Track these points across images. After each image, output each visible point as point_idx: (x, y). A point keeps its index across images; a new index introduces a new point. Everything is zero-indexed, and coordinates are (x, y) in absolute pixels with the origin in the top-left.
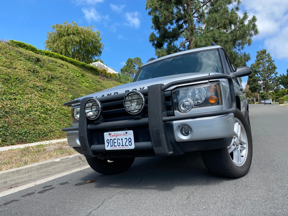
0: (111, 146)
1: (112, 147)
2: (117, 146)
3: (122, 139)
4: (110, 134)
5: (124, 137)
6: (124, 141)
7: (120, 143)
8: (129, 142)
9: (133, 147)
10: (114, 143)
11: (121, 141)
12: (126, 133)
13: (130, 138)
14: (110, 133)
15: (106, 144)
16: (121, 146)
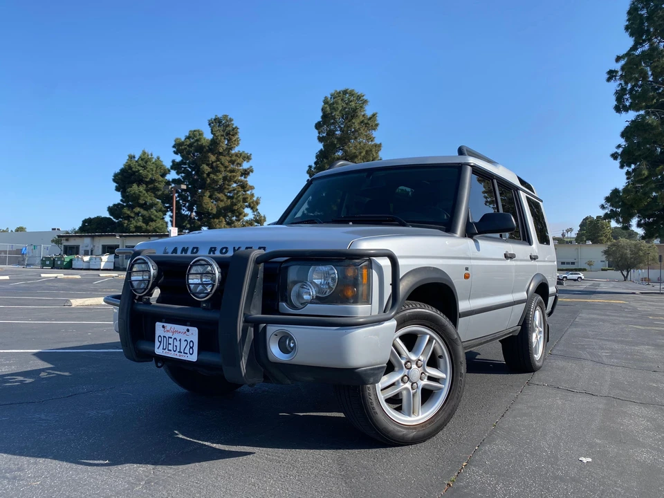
0: (163, 349)
1: (164, 351)
2: (172, 352)
3: (180, 340)
4: (163, 327)
5: (183, 337)
6: (184, 344)
7: (176, 346)
8: (191, 348)
9: (194, 358)
10: (169, 344)
11: (177, 343)
12: (188, 330)
13: (192, 341)
14: (165, 325)
15: (157, 344)
16: (177, 352)
